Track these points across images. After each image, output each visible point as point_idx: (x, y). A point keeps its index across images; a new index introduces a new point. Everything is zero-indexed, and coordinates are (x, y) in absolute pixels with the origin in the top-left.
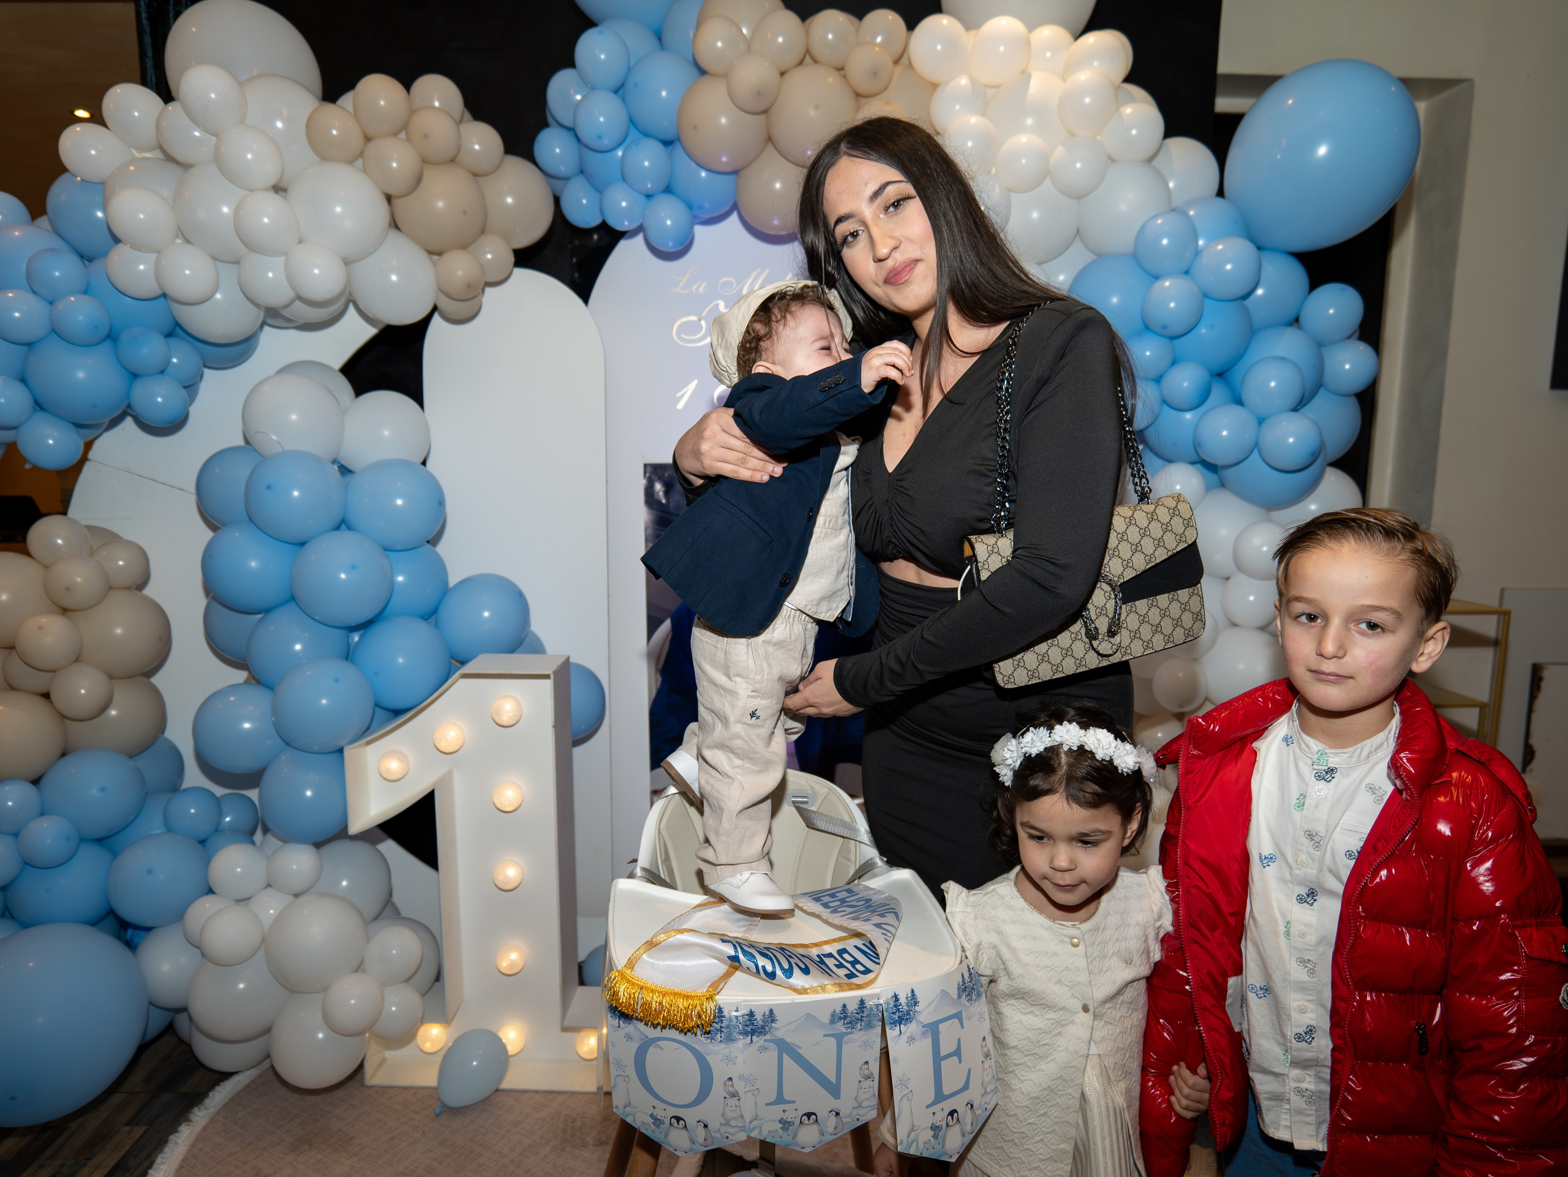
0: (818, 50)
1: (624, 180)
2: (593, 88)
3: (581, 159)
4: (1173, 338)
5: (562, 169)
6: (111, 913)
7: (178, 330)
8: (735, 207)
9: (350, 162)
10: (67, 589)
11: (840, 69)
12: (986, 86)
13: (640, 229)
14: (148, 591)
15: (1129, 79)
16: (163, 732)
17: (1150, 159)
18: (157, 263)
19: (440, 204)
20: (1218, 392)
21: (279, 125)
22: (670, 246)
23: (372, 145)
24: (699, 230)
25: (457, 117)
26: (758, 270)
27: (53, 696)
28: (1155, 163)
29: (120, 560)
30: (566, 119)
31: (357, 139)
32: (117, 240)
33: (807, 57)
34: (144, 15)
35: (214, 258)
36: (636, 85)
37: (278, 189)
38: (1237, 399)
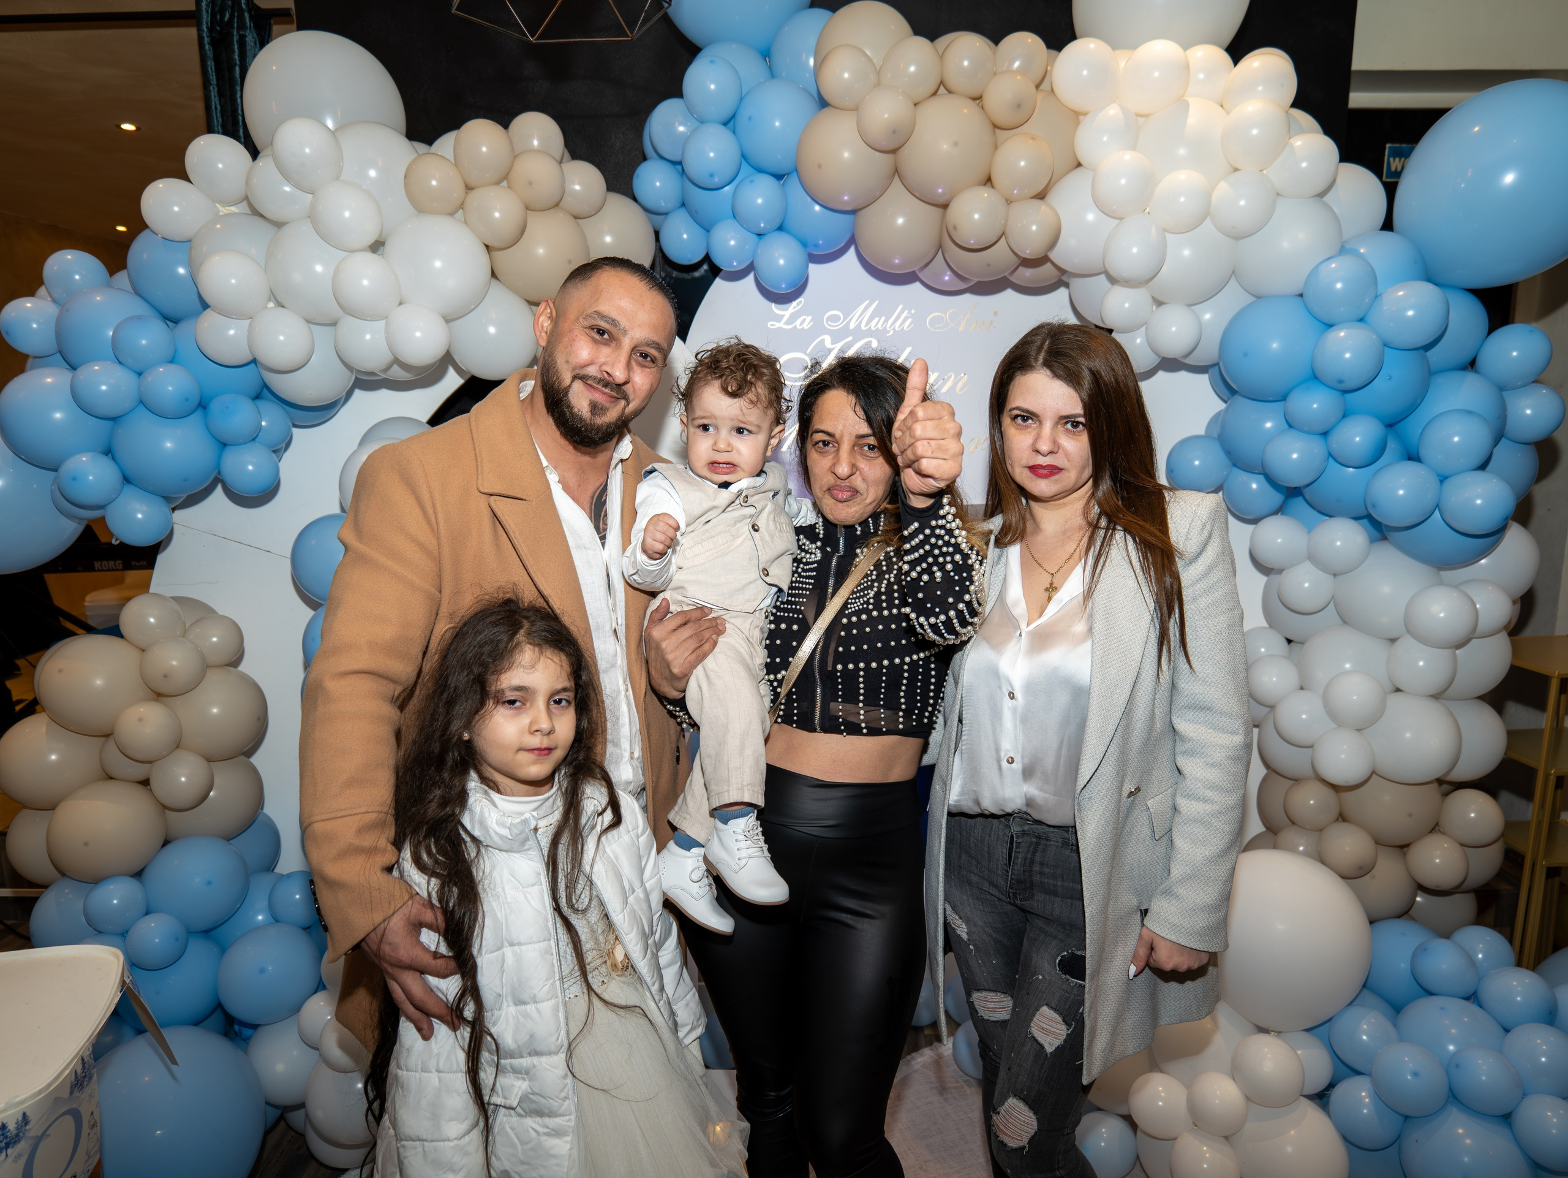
0: (953, 81)
1: (735, 217)
2: (702, 122)
3: (683, 192)
4: (1346, 392)
5: (663, 205)
6: (219, 1006)
7: (265, 391)
8: (852, 241)
9: (452, 214)
10: (165, 676)
11: (978, 98)
12: (1138, 115)
13: (750, 268)
14: (243, 668)
15: (1296, 104)
16: (262, 809)
17: (1322, 195)
18: (251, 329)
19: (541, 251)
20: (1393, 451)
21: (373, 173)
22: (783, 288)
23: (474, 195)
24: (813, 268)
25: (558, 157)
26: (867, 302)
27: (154, 783)
28: (1326, 199)
29: (214, 636)
30: (669, 153)
31: (458, 190)
32: (205, 306)
33: (941, 87)
34: (206, 40)
35: (308, 321)
36: (748, 116)
37: (377, 246)
38: (1413, 456)
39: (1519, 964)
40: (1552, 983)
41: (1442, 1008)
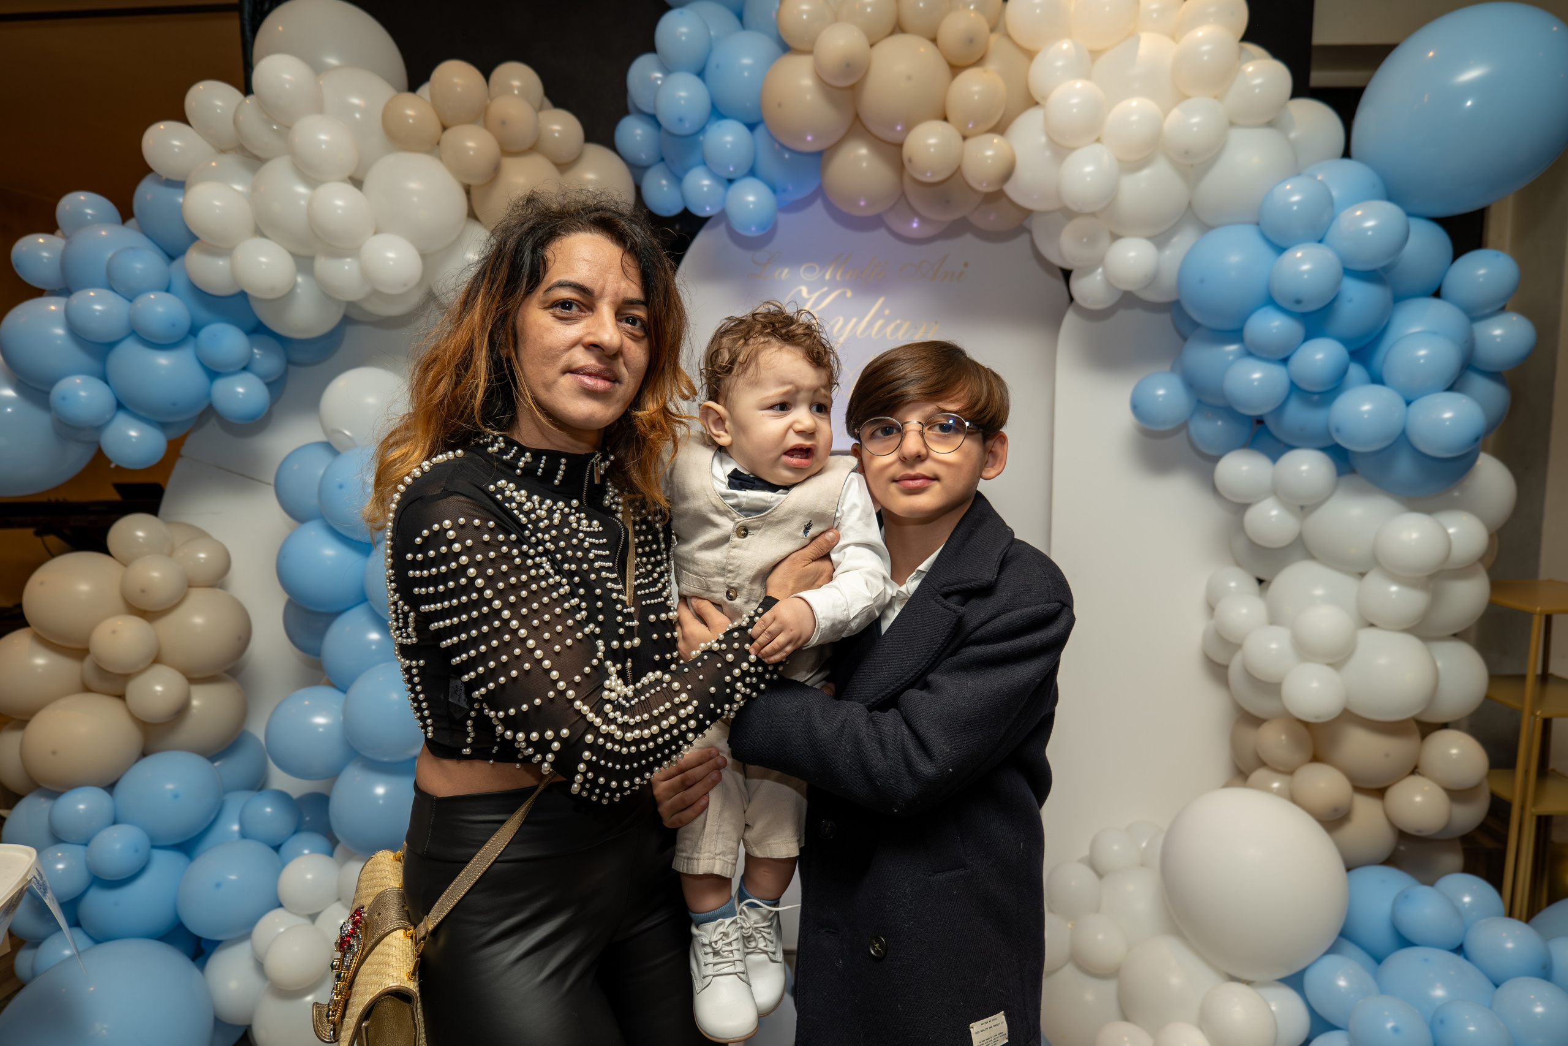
0: (909, 20)
1: (703, 164)
2: (673, 71)
3: (661, 145)
5: (644, 157)
6: (180, 926)
7: (258, 325)
8: (819, 191)
9: (426, 151)
10: (143, 591)
11: (933, 36)
12: (1092, 49)
13: (722, 215)
14: (229, 589)
15: (1249, 36)
20: (1356, 371)
22: (754, 231)
23: (448, 133)
25: (538, 102)
27: (129, 697)
28: (1280, 126)
30: (644, 104)
31: (434, 126)
32: (193, 239)
35: (294, 256)
36: (718, 66)
37: (355, 180)
38: (1377, 379)
39: (1510, 914)
40: (1547, 936)
41: (1426, 960)
